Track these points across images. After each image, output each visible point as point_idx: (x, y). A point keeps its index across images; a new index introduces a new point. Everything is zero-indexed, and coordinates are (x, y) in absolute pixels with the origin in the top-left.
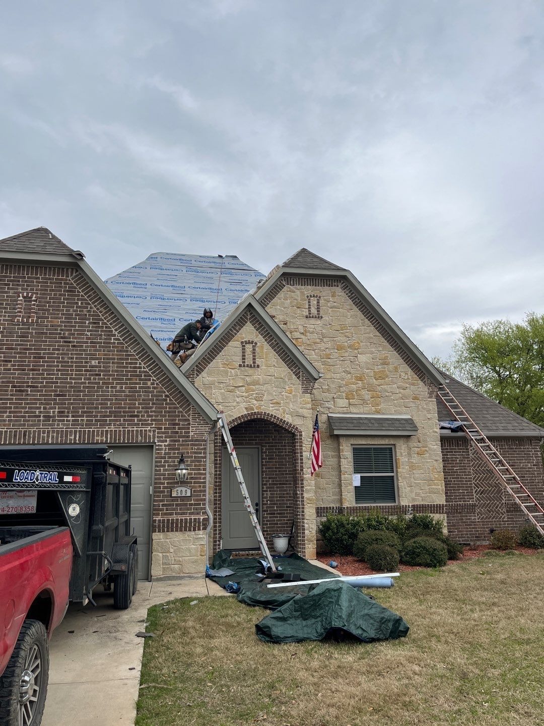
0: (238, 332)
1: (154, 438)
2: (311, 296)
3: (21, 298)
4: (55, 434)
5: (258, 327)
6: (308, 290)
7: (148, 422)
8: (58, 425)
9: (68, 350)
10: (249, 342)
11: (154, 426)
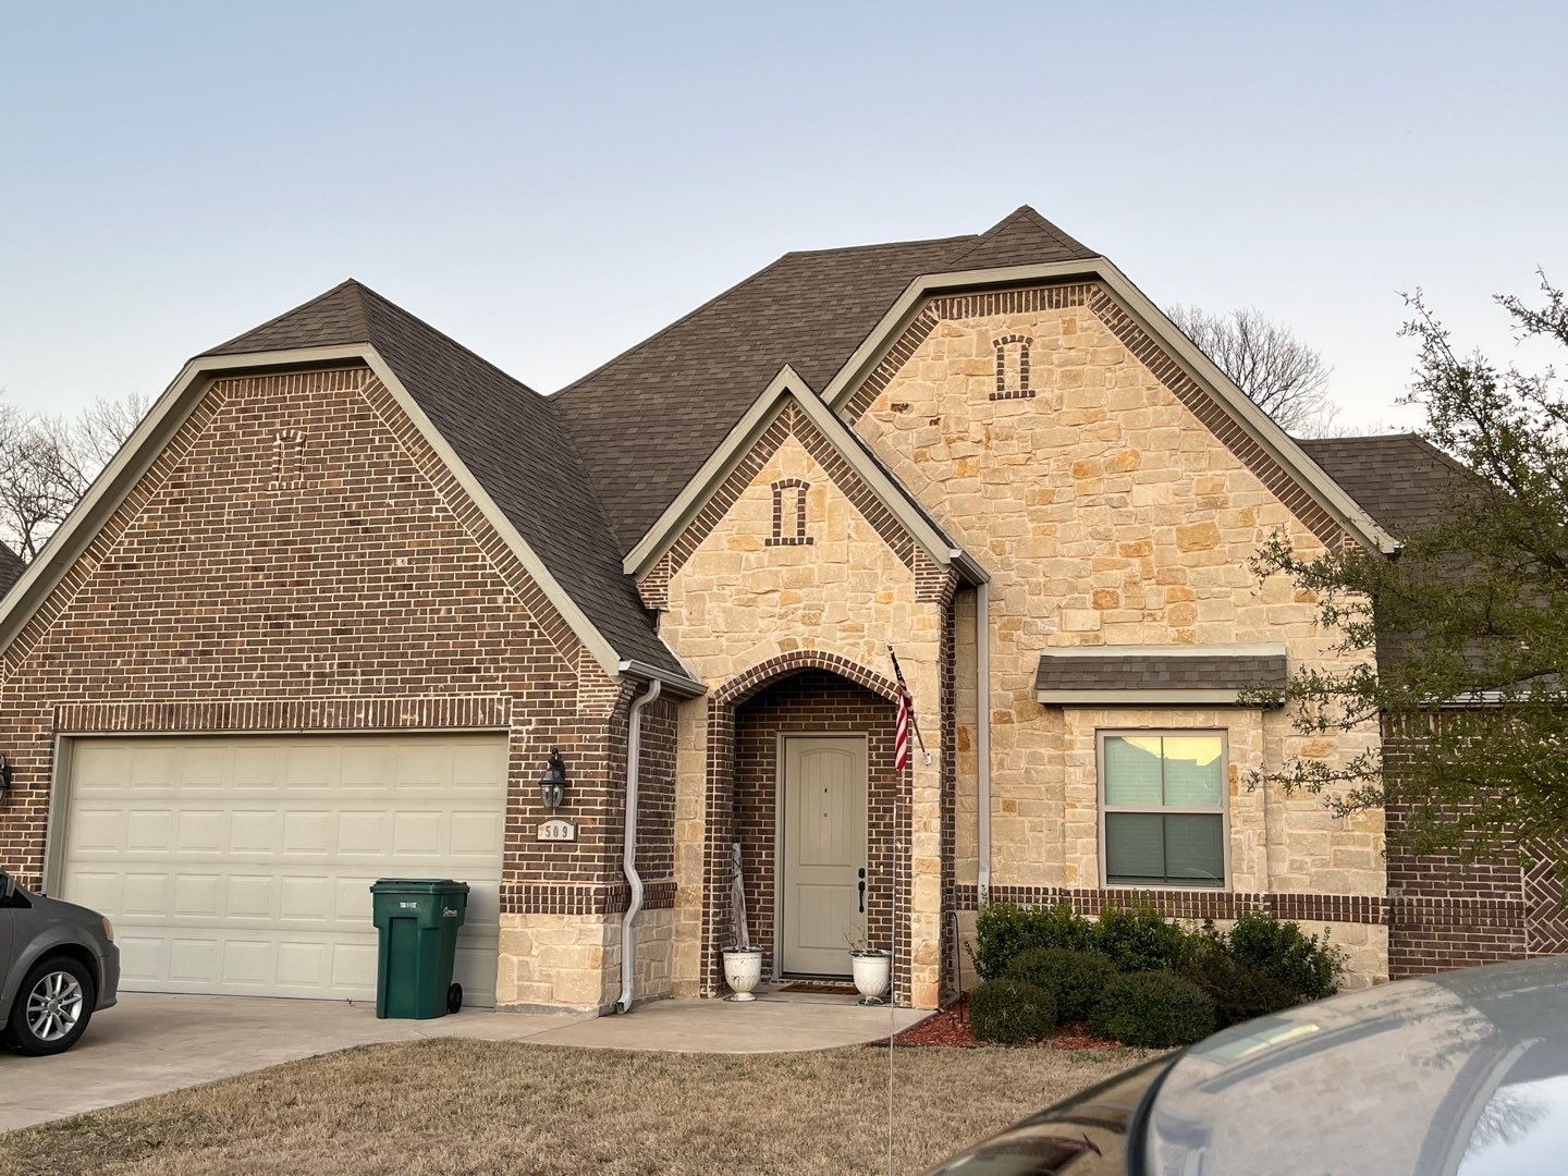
0: (766, 460)
1: (507, 716)
2: (1005, 341)
3: (278, 442)
4: (333, 710)
5: (812, 443)
6: (999, 323)
7: (497, 682)
8: (339, 691)
9: (355, 539)
10: (790, 484)
11: (507, 690)
